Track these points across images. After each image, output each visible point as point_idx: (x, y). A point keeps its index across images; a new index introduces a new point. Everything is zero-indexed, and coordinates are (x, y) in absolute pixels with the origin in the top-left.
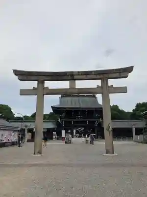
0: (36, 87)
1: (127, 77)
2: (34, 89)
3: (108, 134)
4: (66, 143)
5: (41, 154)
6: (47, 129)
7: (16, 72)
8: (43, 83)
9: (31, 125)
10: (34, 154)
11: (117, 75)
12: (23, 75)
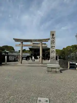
2: (20, 44)
6: (27, 56)
7: (14, 39)
8: (22, 43)
11: (45, 41)
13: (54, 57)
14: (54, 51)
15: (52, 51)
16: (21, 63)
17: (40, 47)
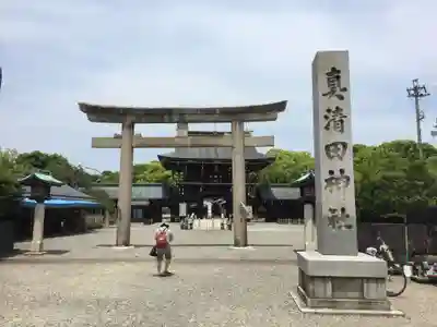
1: (275, 119)
2: (117, 137)
4: (182, 228)
5: (127, 245)
6: (150, 200)
8: (132, 127)
10: (117, 245)
12: (97, 113)
13: (343, 210)
14: (342, 171)
15: (331, 172)
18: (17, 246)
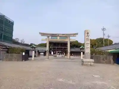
0: (46, 38)
1: (76, 36)
2: (46, 39)
3: (69, 54)
7: (40, 33)
9: (40, 49)
11: (73, 36)
12: (43, 34)
13: (88, 53)
14: (88, 47)
16: (48, 59)
17: (67, 41)
18: (29, 58)
